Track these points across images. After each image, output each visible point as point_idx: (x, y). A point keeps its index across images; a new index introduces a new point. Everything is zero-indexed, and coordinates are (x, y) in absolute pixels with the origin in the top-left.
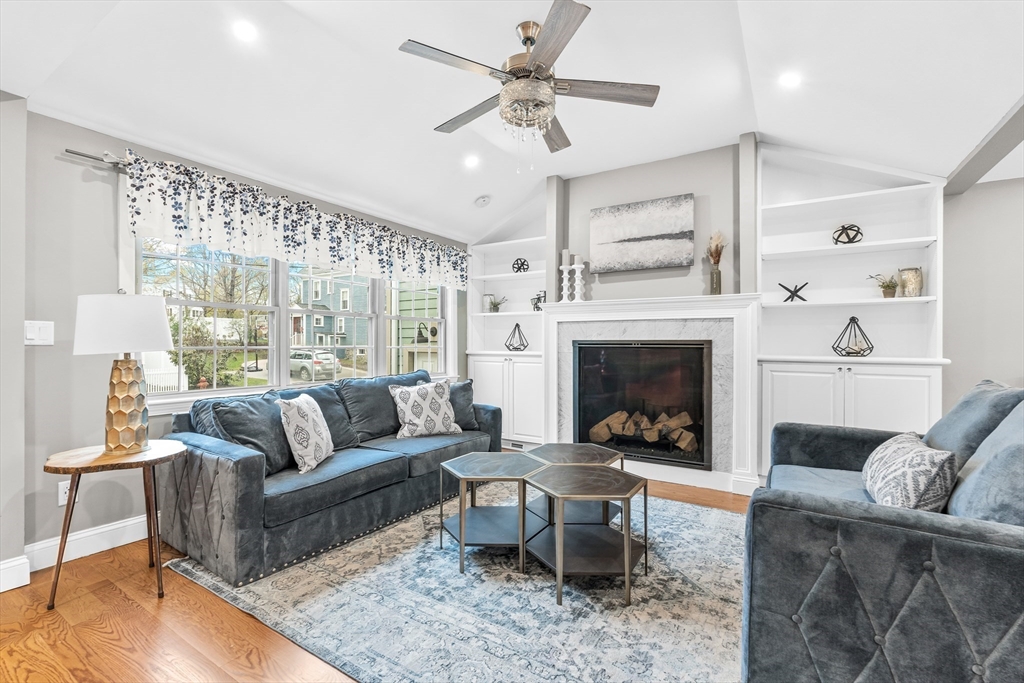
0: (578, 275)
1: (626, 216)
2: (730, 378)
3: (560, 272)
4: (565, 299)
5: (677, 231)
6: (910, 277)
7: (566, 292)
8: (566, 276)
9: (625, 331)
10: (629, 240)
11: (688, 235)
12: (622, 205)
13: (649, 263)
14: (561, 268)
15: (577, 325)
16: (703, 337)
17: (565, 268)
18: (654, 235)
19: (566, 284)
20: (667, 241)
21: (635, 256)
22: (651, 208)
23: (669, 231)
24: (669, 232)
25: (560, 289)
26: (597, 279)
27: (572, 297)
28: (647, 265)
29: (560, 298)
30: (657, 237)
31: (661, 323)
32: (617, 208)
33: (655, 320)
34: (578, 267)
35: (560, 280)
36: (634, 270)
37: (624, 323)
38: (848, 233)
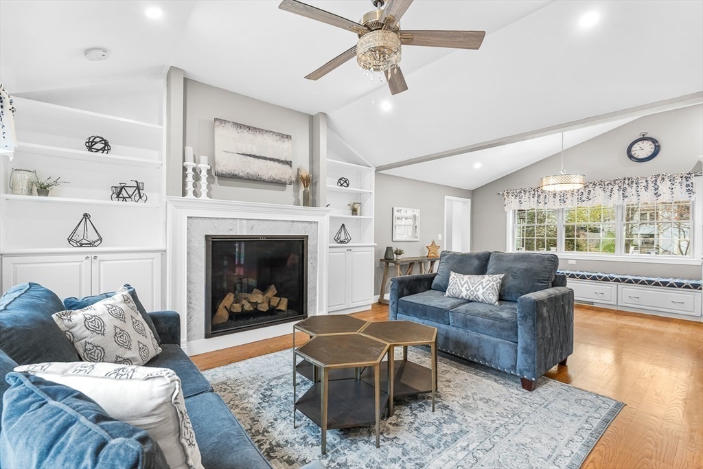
0: (204, 175)
1: (247, 135)
2: (316, 259)
3: (185, 169)
4: (190, 195)
5: (283, 159)
7: (190, 188)
8: (190, 172)
9: (252, 228)
10: (250, 155)
11: (288, 163)
12: (244, 125)
13: (266, 177)
14: (185, 164)
15: (209, 221)
16: (303, 233)
17: (190, 164)
18: (269, 157)
19: (190, 180)
20: (276, 164)
21: (255, 170)
24: (278, 158)
25: (184, 185)
26: (216, 180)
27: (196, 194)
28: (264, 178)
29: (184, 194)
30: (271, 159)
31: (278, 223)
33: (274, 220)
34: (203, 168)
35: (185, 176)
36: (254, 180)
37: (252, 222)
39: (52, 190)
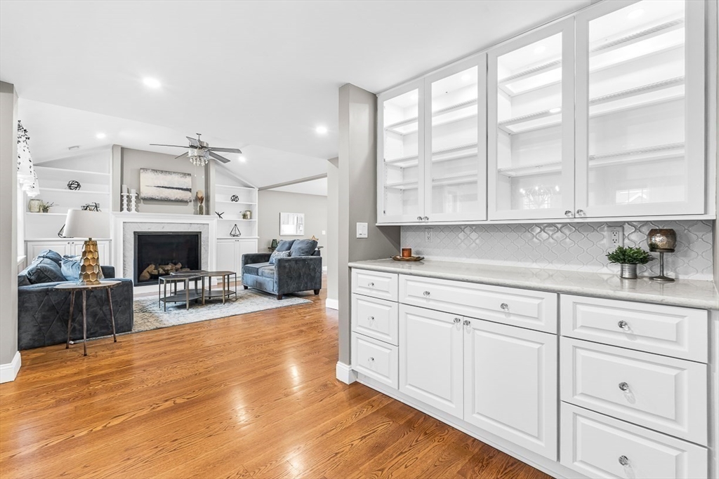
0: (133, 199)
1: (161, 176)
2: (207, 245)
3: (122, 196)
4: (125, 210)
5: (185, 188)
6: (248, 213)
7: (125, 206)
8: (125, 198)
9: (163, 228)
10: (163, 187)
11: (189, 190)
12: (158, 170)
14: (122, 194)
15: (136, 224)
16: (198, 230)
17: (125, 194)
19: (125, 202)
20: (180, 191)
22: (173, 175)
23: (181, 187)
25: (122, 205)
26: (142, 201)
27: (129, 210)
29: (122, 210)
30: (176, 188)
32: (155, 171)
34: (133, 195)
35: (122, 200)
37: (163, 224)
38: (235, 198)
39: (50, 209)
